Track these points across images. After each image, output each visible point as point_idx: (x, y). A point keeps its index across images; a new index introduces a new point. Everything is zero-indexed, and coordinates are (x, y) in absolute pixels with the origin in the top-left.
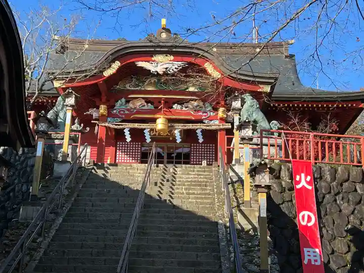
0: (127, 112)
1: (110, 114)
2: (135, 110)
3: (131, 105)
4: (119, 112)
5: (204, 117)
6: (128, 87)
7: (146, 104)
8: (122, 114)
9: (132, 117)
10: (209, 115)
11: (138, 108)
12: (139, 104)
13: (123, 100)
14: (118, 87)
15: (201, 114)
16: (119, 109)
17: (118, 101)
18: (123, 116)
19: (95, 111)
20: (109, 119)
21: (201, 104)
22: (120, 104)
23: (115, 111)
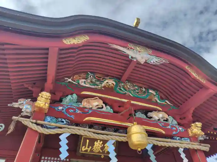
0: (78, 112)
1: (52, 112)
2: (90, 112)
3: (85, 104)
4: (67, 110)
5: (174, 133)
6: (82, 82)
7: (104, 105)
8: (71, 114)
9: (87, 119)
10: (179, 131)
11: (94, 108)
12: (95, 103)
13: (75, 96)
14: (70, 80)
15: (169, 127)
16: (67, 106)
17: (67, 96)
18: (73, 117)
19: (27, 103)
20: (49, 119)
21: (166, 116)
22: (70, 100)
23: (60, 108)
